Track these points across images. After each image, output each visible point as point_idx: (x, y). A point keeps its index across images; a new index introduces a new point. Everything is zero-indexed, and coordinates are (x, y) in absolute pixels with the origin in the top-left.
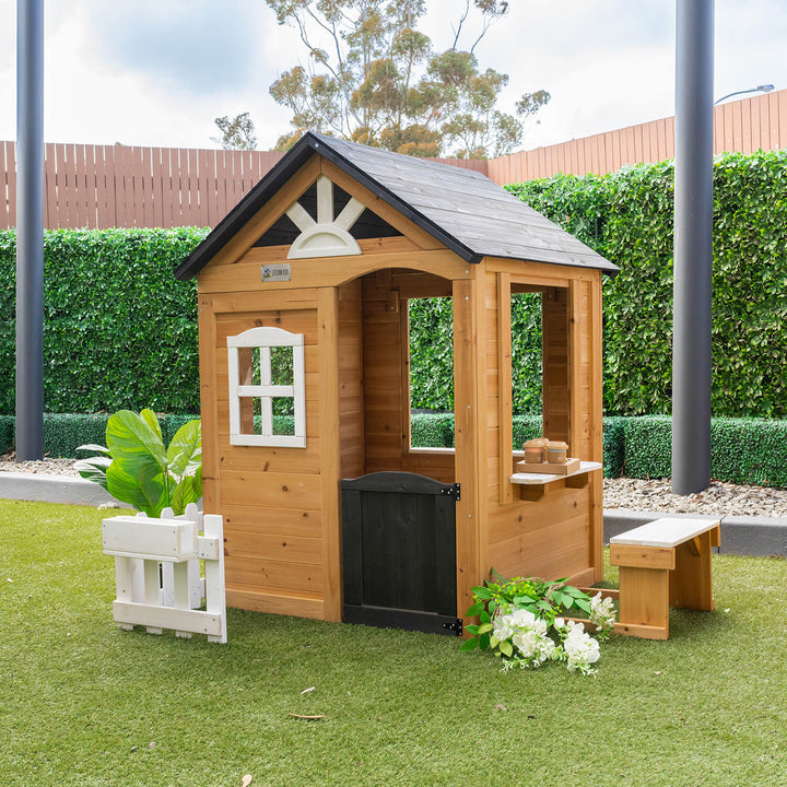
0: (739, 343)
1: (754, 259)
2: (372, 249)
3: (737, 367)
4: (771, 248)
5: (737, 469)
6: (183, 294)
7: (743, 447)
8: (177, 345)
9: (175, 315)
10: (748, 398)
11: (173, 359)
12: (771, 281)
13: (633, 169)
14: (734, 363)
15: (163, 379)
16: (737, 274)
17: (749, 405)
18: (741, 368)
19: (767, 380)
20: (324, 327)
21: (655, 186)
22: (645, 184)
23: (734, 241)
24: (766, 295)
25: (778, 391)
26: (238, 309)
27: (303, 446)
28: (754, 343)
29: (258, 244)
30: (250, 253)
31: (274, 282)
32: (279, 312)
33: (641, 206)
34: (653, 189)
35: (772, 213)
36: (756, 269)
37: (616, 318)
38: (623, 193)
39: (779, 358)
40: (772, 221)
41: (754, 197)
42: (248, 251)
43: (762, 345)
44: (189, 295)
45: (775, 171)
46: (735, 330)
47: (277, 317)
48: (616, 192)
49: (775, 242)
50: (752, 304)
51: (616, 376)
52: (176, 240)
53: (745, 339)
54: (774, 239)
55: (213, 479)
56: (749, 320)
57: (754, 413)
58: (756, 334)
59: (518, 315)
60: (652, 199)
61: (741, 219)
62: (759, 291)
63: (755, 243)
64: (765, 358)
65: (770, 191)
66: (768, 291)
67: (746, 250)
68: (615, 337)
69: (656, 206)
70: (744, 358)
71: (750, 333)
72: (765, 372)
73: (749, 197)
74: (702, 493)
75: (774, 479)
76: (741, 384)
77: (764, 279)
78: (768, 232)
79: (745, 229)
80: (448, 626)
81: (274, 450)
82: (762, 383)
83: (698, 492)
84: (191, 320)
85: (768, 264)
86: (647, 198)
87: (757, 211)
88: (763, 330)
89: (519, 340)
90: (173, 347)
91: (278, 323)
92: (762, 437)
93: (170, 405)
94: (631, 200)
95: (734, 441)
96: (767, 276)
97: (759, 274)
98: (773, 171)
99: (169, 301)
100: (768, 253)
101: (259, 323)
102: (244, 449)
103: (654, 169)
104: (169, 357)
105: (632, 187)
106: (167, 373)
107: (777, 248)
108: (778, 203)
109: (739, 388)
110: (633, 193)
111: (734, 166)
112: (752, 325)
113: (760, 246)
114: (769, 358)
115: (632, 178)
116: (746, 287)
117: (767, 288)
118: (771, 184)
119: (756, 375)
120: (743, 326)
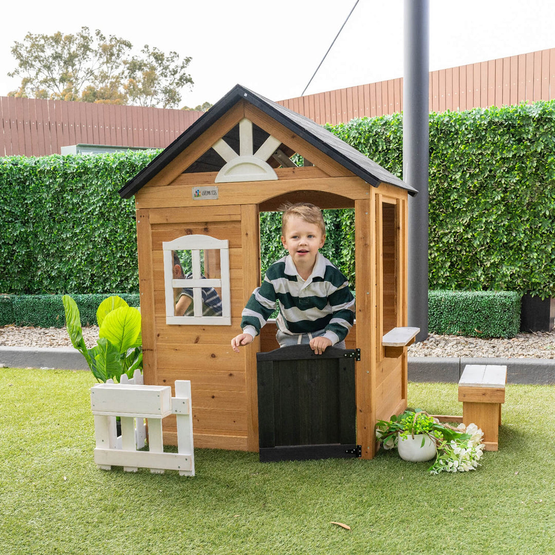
0: (434, 241)
1: (446, 185)
2: (286, 176)
3: (433, 256)
4: (458, 177)
5: (439, 325)
6: (17, 206)
7: (443, 310)
8: (14, 244)
9: (12, 221)
10: (439, 277)
11: (12, 254)
12: (456, 200)
13: (361, 121)
14: (431, 254)
15: (4, 269)
16: (434, 195)
17: (440, 282)
18: (435, 257)
19: (452, 265)
20: (247, 234)
21: (377, 133)
22: (369, 132)
23: (432, 172)
24: (453, 209)
25: (460, 272)
26: (171, 221)
27: (229, 324)
28: (445, 240)
29: (188, 171)
30: (181, 178)
31: (203, 200)
32: (206, 223)
33: (366, 147)
34: (375, 135)
35: (458, 154)
36: (446, 191)
37: (348, 224)
38: (354, 138)
39: (461, 251)
40: (458, 159)
41: (446, 143)
42: (179, 176)
43: (450, 242)
44: (22, 207)
45: (460, 125)
46: (431, 232)
47: (206, 228)
48: (349, 137)
49: (460, 174)
50: (443, 215)
51: (348, 263)
52: (11, 165)
53: (438, 238)
54: (459, 171)
55: (152, 350)
56: (441, 225)
57: (443, 287)
58: (446, 234)
59: (277, 222)
60: (375, 142)
61: (436, 157)
62: (448, 206)
63: (447, 174)
64: (452, 251)
65: (456, 139)
66: (455, 206)
67: (440, 178)
68: (348, 236)
69: (377, 148)
70: (437, 251)
71: (442, 234)
72: (451, 260)
73: (442, 142)
74: (425, 342)
75: (464, 330)
76: (435, 268)
77: (452, 198)
78: (454, 167)
79: (439, 165)
80: (350, 451)
81: (204, 328)
82: (449, 267)
83: (422, 341)
84: (24, 225)
85: (455, 188)
86: (371, 142)
87: (447, 153)
88: (450, 232)
89: (278, 240)
90: (11, 245)
91: (206, 231)
92: (456, 303)
93: (11, 287)
94: (360, 143)
95: (437, 306)
96: (454, 196)
97: (449, 194)
98: (459, 125)
99: (7, 211)
100: (455, 181)
101: (190, 232)
102: (177, 327)
103: (375, 122)
104: (8, 253)
105: (360, 134)
106: (8, 264)
107: (461, 178)
108: (462, 147)
109: (434, 270)
110: (361, 138)
111: (432, 121)
112: (442, 228)
113: (450, 176)
114: (454, 251)
115: (361, 128)
116: (439, 203)
117: (454, 204)
118: (457, 134)
119: (445, 262)
120: (437, 230)
